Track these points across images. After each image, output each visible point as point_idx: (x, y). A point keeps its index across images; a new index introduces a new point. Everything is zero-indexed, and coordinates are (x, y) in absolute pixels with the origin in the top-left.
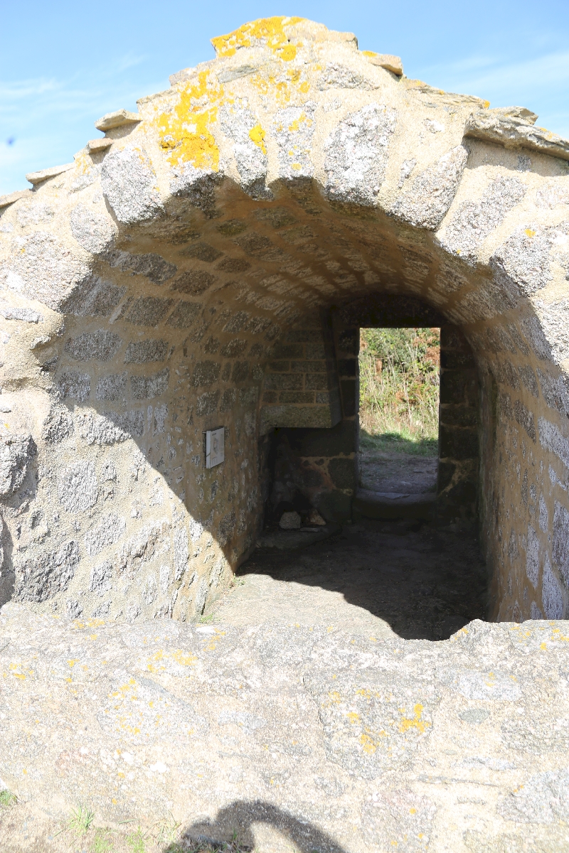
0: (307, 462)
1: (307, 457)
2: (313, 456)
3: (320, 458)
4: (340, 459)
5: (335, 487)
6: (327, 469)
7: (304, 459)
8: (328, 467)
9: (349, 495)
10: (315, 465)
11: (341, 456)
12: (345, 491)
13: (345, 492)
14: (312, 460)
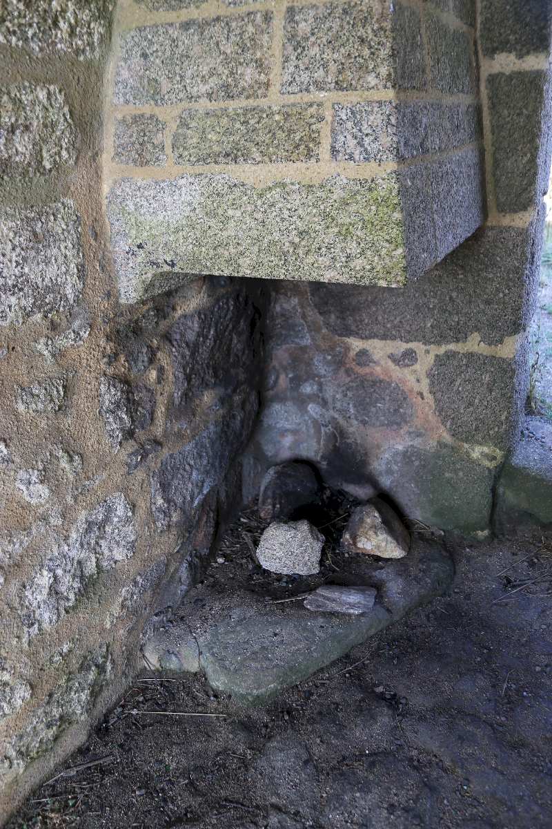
0: (363, 353)
1: (367, 338)
2: (384, 337)
3: (404, 346)
4: (470, 356)
5: (447, 438)
6: (425, 382)
7: (356, 344)
8: (429, 375)
9: (487, 463)
10: (390, 363)
11: (474, 344)
12: (477, 452)
13: (475, 455)
14: (379, 349)
